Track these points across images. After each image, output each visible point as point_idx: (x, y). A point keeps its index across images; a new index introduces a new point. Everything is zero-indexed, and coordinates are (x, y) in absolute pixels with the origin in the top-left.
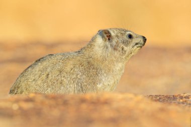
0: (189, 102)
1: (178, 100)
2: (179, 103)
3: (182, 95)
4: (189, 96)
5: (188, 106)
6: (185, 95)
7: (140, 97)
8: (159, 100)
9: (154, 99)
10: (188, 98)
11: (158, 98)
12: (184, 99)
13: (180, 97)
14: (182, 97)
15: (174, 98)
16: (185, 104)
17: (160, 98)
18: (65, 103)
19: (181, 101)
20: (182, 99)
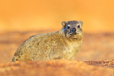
0: (108, 65)
1: (102, 64)
2: (103, 66)
3: (104, 61)
4: (109, 61)
5: (109, 67)
6: (106, 61)
7: (81, 62)
8: (91, 64)
9: (88, 63)
10: (108, 63)
11: (90, 63)
12: (106, 64)
13: (103, 62)
14: (105, 62)
15: (100, 63)
16: (107, 66)
17: (92, 63)
18: (38, 66)
19: (104, 64)
20: (104, 63)
